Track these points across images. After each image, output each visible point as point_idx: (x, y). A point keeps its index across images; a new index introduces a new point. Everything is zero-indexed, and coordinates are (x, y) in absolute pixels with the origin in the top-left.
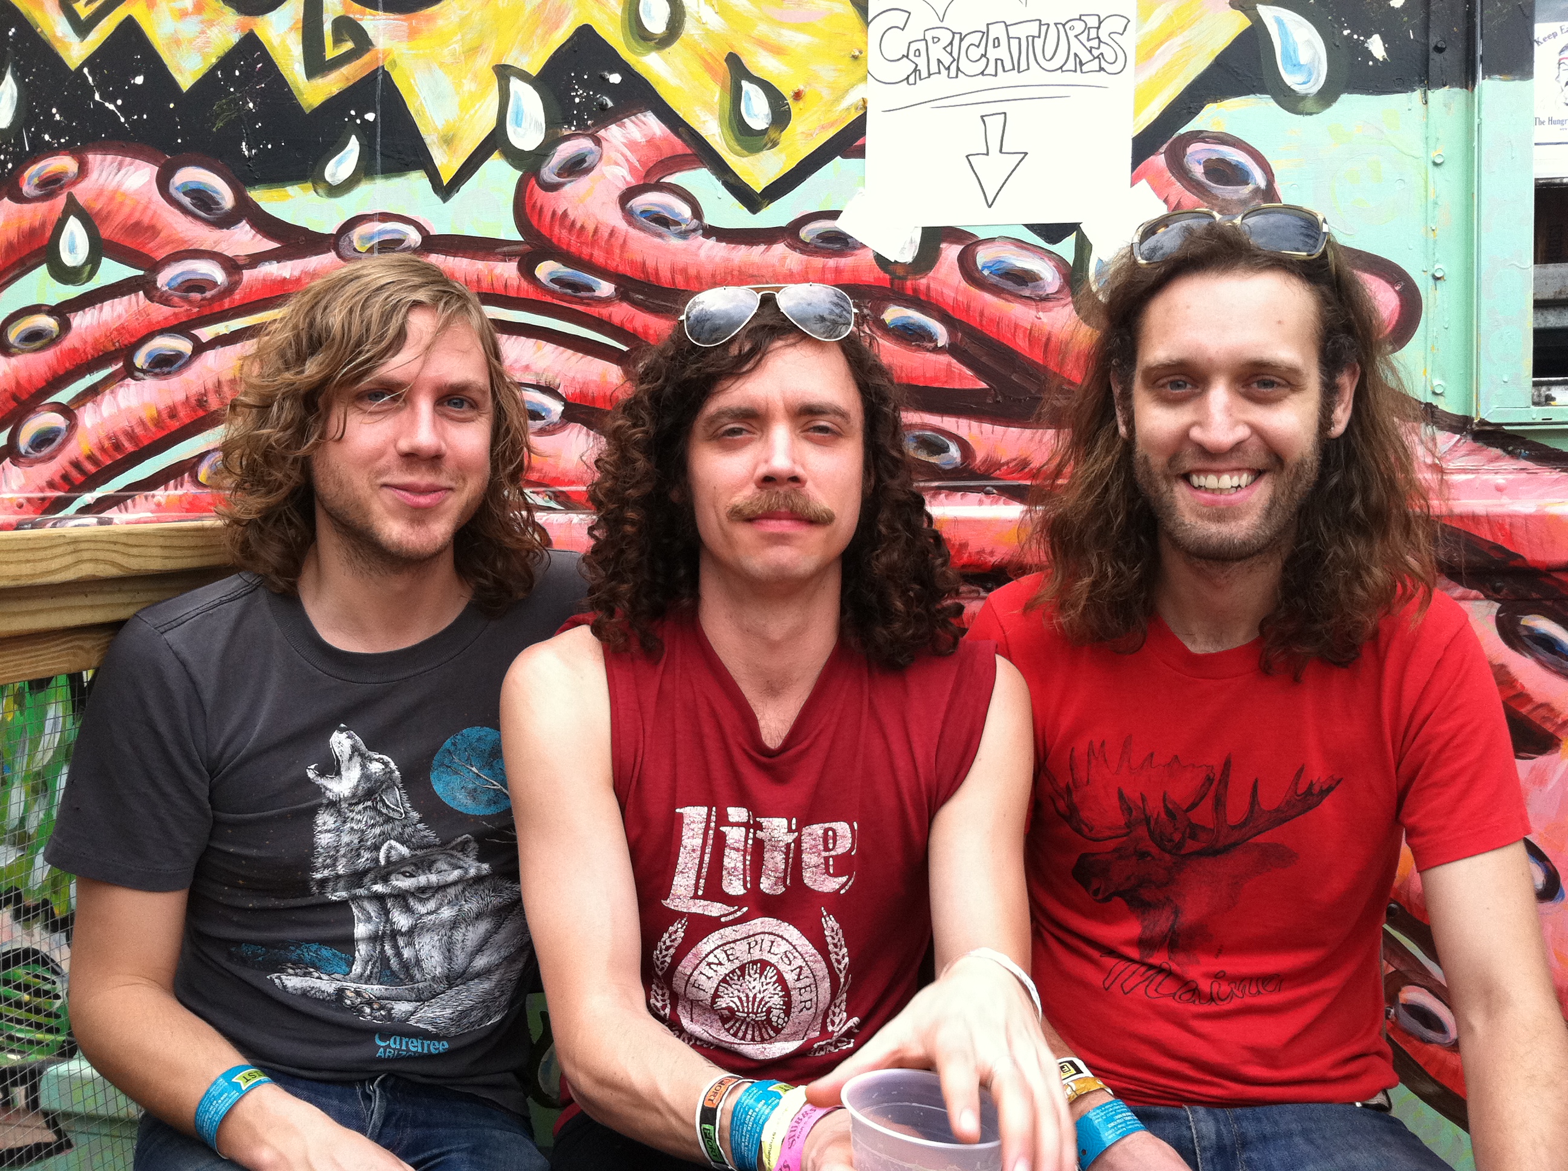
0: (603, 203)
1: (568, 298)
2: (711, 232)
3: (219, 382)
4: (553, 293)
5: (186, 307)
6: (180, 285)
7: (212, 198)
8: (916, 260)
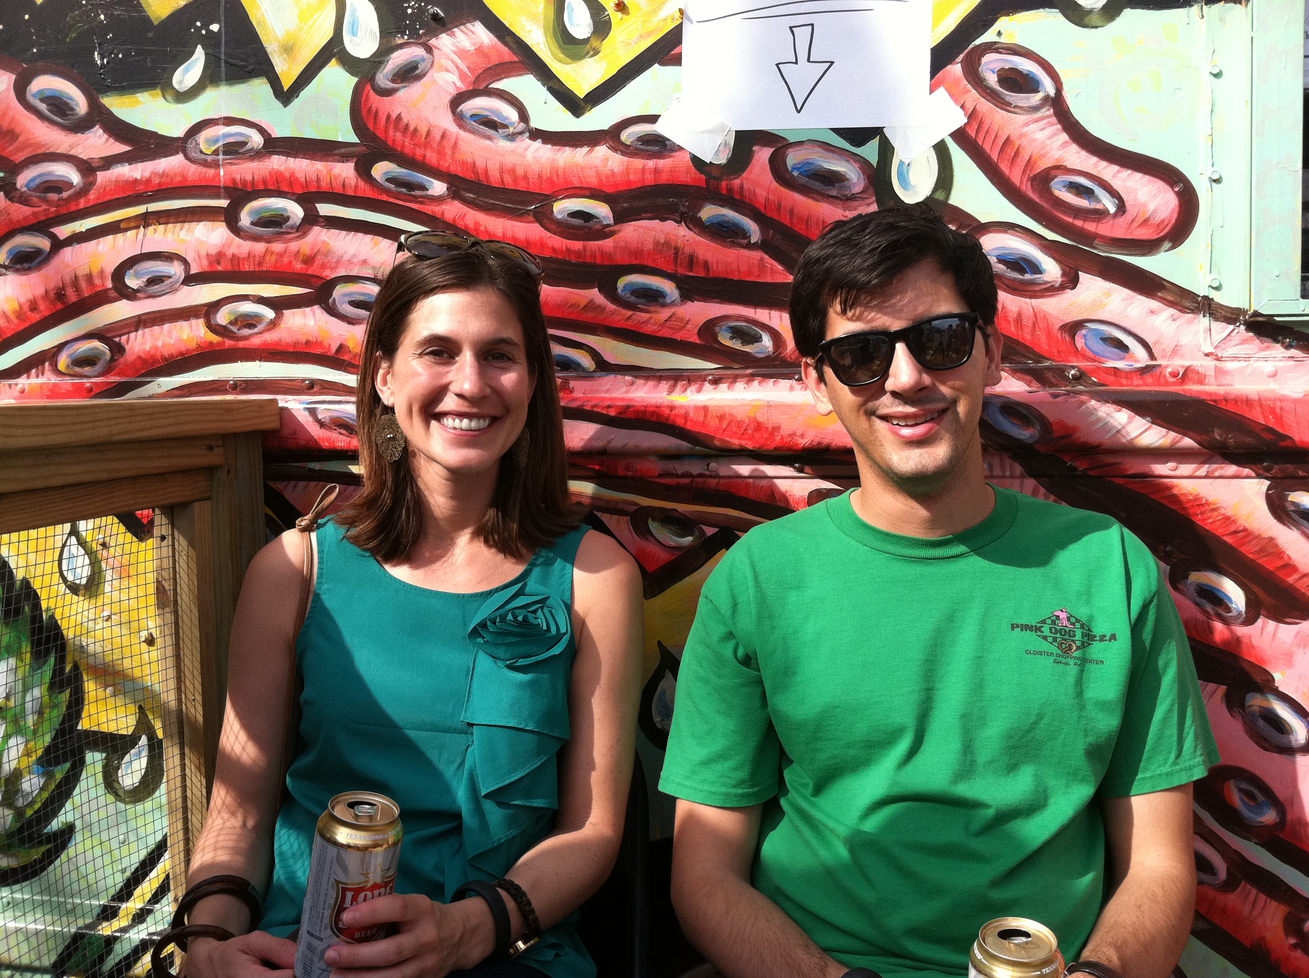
0: (435, 108)
1: (402, 197)
2: (536, 134)
3: (76, 277)
4: (388, 192)
5: (45, 207)
6: (38, 186)
7: (67, 104)
8: (730, 161)
